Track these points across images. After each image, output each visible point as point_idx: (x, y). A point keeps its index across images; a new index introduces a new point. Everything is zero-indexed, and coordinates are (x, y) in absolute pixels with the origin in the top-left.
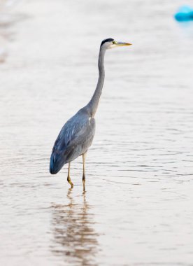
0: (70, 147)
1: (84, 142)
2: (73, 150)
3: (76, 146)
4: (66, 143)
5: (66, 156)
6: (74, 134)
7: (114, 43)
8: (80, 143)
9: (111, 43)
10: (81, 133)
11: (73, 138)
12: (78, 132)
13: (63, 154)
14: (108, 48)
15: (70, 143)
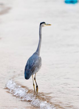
0: (33, 68)
1: (38, 66)
2: (34, 69)
3: (35, 67)
4: (31, 66)
5: (32, 71)
6: (34, 62)
8: (37, 66)
9: (44, 24)
10: (37, 62)
11: (34, 64)
12: (35, 61)
13: (30, 70)
14: (43, 26)
15: (33, 66)
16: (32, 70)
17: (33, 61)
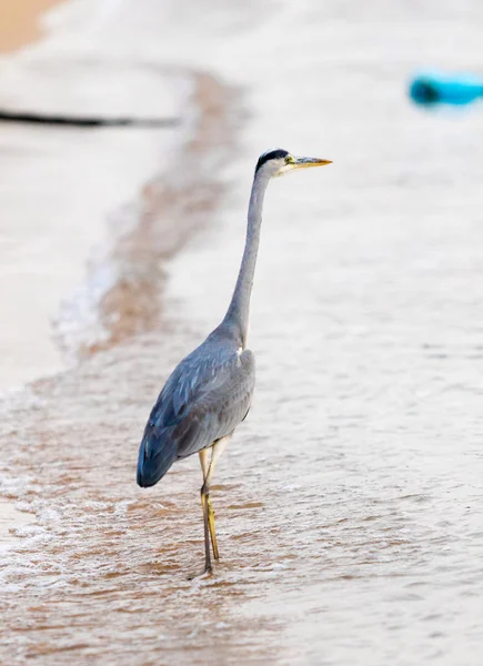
0: (187, 419)
1: (224, 407)
2: (195, 425)
3: (202, 416)
4: (177, 411)
5: (176, 441)
6: (198, 387)
7: (288, 161)
8: (212, 409)
9: (282, 160)
10: (216, 383)
11: (193, 398)
12: (206, 382)
13: (170, 435)
14: (274, 172)
15: (188, 409)
16: (176, 434)
17: (194, 382)
